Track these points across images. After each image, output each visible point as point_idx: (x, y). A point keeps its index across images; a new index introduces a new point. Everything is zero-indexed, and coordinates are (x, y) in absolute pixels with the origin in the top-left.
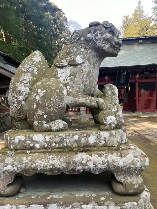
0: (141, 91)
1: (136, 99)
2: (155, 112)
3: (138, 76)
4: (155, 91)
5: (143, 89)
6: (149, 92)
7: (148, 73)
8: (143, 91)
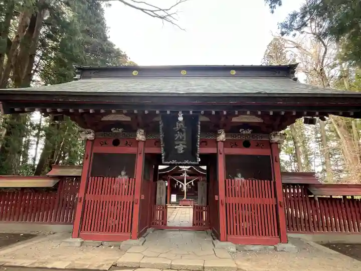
0: (236, 179)
1: (217, 201)
2: (275, 249)
3: (222, 137)
4: (271, 180)
5: (239, 175)
6: (256, 182)
7: (249, 131)
8: (239, 179)
